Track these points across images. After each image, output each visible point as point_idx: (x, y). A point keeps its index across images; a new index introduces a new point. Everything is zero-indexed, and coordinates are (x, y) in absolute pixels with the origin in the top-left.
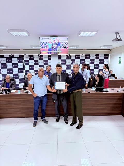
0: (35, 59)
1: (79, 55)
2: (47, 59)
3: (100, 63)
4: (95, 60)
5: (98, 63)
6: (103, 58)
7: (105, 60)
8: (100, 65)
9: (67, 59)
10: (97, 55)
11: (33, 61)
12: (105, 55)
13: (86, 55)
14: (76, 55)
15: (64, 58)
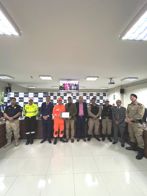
0: (54, 95)
1: (86, 93)
2: (63, 95)
3: (100, 99)
4: (97, 97)
5: (99, 99)
6: (102, 96)
7: (104, 97)
8: (100, 100)
9: (77, 95)
10: (98, 94)
11: (53, 97)
12: (103, 93)
13: (90, 93)
14: (83, 93)
15: (75, 95)
